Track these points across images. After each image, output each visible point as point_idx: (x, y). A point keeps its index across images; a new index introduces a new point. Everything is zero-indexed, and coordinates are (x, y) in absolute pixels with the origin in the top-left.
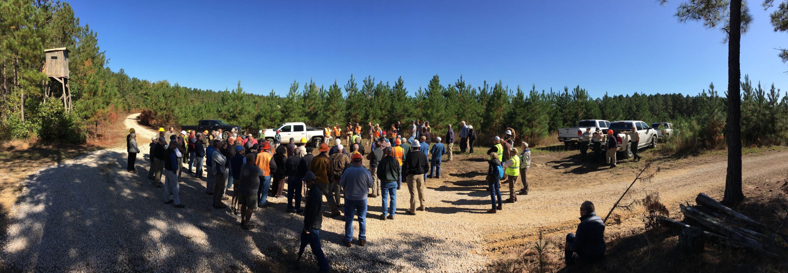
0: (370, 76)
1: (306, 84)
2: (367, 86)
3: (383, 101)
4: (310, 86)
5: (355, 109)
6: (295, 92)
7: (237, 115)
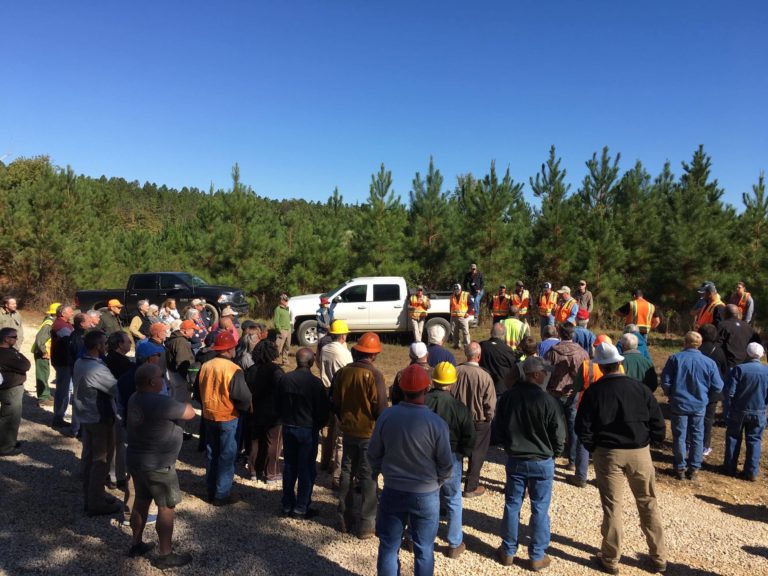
0: (605, 150)
1: (417, 175)
2: (596, 179)
3: (639, 221)
4: (429, 180)
5: (554, 244)
6: (383, 195)
7: (233, 260)
